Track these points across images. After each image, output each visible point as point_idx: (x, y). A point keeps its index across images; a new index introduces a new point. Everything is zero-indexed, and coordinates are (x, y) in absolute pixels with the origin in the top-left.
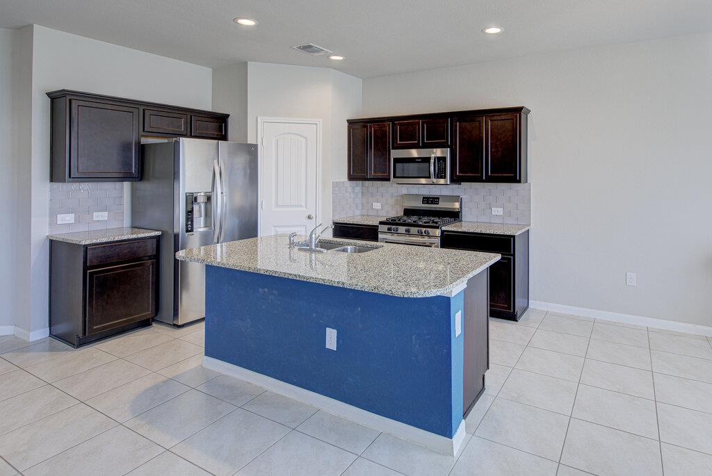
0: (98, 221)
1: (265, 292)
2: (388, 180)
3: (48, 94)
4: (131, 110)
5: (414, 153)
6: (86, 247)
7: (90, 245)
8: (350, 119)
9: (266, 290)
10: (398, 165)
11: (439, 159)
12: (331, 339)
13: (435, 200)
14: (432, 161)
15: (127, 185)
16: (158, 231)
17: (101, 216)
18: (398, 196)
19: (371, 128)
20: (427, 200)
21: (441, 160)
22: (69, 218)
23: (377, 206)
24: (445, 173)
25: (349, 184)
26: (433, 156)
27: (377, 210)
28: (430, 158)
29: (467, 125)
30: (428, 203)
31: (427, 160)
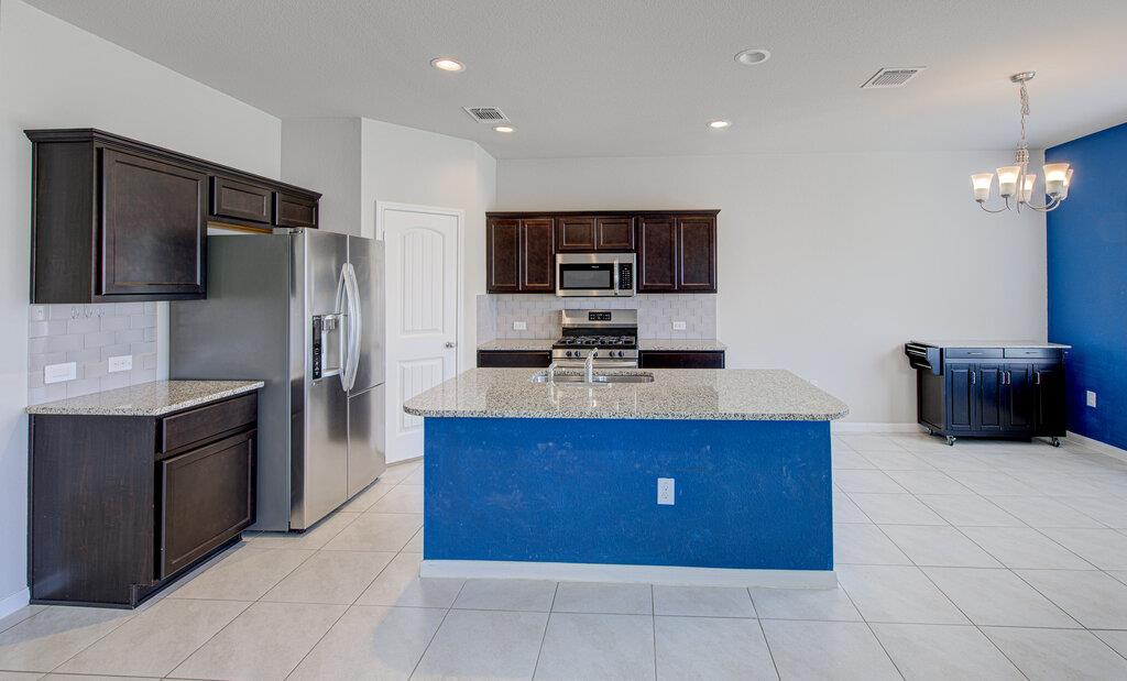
0: (115, 373)
1: (549, 447)
2: (553, 291)
3: (30, 134)
4: (194, 175)
5: (594, 258)
6: (159, 420)
7: (165, 416)
8: (491, 211)
9: (551, 444)
10: (566, 273)
11: (622, 266)
12: (666, 491)
13: (606, 316)
14: (616, 269)
15: (162, 307)
16: (258, 381)
17: (120, 363)
18: (550, 312)
19: (523, 224)
20: (593, 316)
21: (625, 267)
22: (68, 371)
23: (520, 326)
24: (631, 281)
25: (488, 297)
26: (616, 263)
27: (520, 331)
28: (612, 265)
29: (656, 228)
30: (597, 319)
31: (610, 267)
